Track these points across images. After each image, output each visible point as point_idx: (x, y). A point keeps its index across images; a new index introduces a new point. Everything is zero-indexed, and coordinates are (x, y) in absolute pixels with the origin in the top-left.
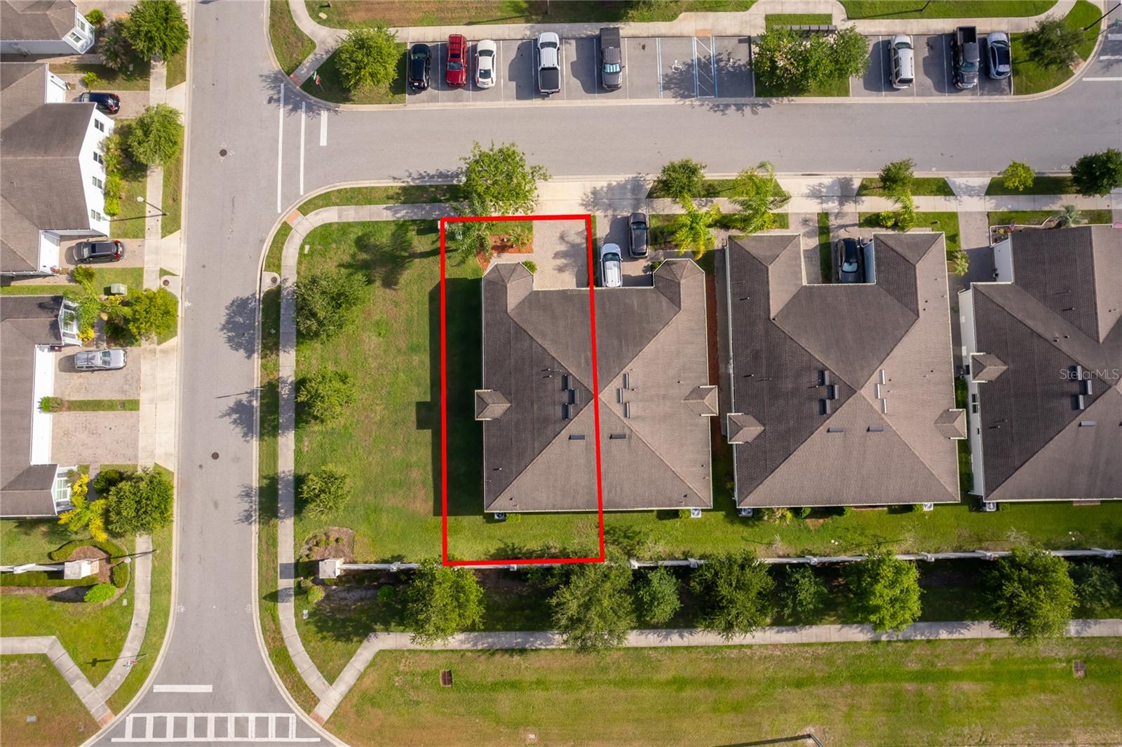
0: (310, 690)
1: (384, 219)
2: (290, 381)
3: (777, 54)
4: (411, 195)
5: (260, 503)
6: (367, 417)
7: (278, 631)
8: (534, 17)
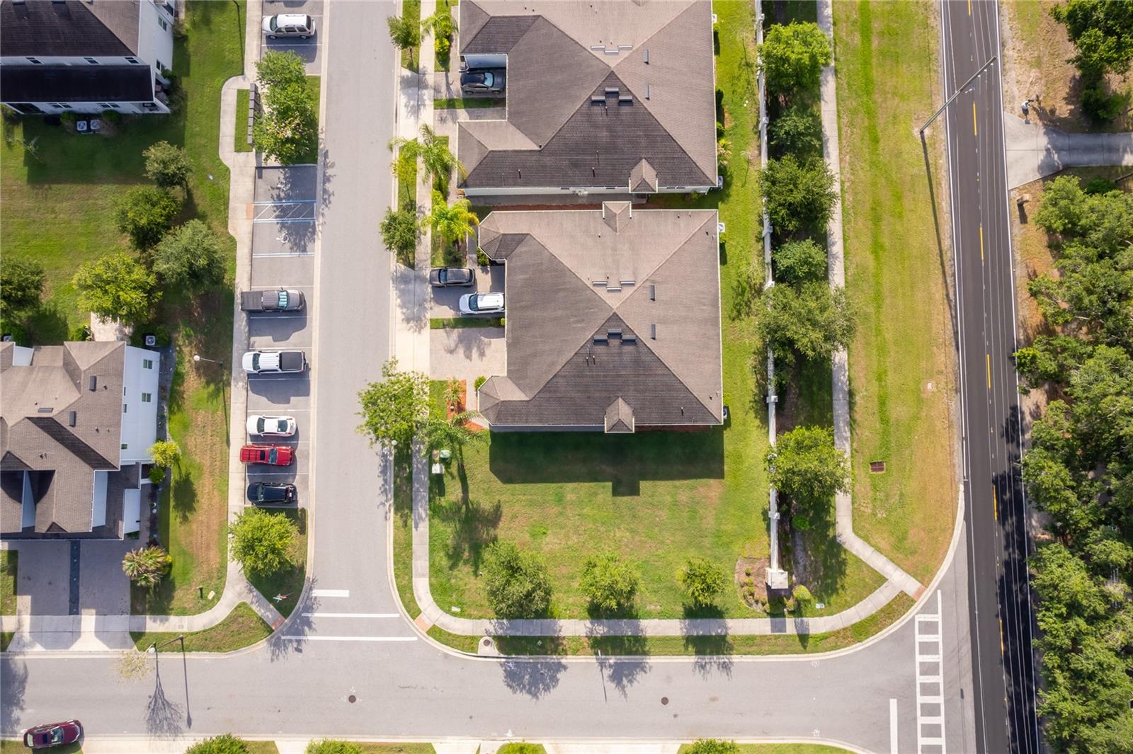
0: (893, 600)
1: (428, 530)
2: (590, 626)
3: (280, 136)
4: (403, 502)
5: (711, 653)
6: (627, 546)
7: (836, 634)
8: (225, 378)
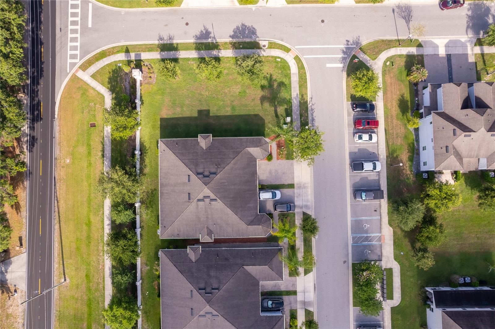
1: (292, 93)
2: (220, 54)
4: (304, 105)
5: (167, 44)
6: (203, 88)
7: (113, 53)
8: (389, 160)
